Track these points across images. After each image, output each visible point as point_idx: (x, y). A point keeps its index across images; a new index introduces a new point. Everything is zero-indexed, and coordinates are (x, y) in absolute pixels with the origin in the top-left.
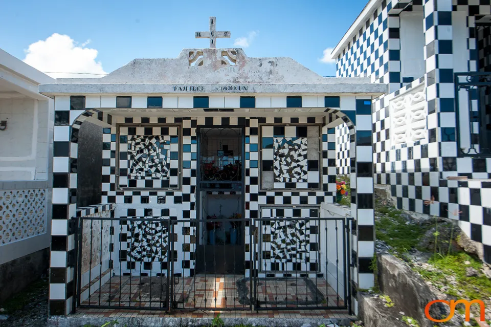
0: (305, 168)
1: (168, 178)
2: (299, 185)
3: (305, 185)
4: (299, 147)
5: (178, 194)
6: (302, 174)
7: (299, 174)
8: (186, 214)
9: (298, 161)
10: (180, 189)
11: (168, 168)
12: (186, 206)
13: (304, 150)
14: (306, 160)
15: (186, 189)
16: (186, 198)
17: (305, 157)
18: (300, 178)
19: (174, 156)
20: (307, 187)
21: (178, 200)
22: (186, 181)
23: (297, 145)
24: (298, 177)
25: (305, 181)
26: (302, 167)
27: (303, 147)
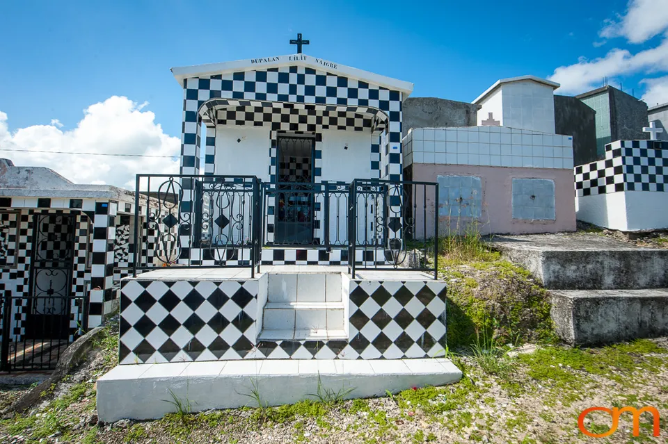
0: (127, 251)
1: (6, 257)
2: (120, 265)
3: (126, 265)
4: (122, 232)
5: (13, 271)
6: (124, 255)
7: (121, 255)
8: (20, 288)
9: (121, 244)
10: (16, 267)
11: (6, 249)
12: (20, 281)
13: (126, 235)
14: (128, 244)
15: (21, 267)
16: (21, 274)
17: (127, 241)
18: (122, 259)
19: (12, 238)
20: (127, 266)
21: (13, 276)
22: (22, 260)
23: (120, 231)
24: (120, 258)
25: (126, 261)
26: (123, 249)
27: (126, 233)
